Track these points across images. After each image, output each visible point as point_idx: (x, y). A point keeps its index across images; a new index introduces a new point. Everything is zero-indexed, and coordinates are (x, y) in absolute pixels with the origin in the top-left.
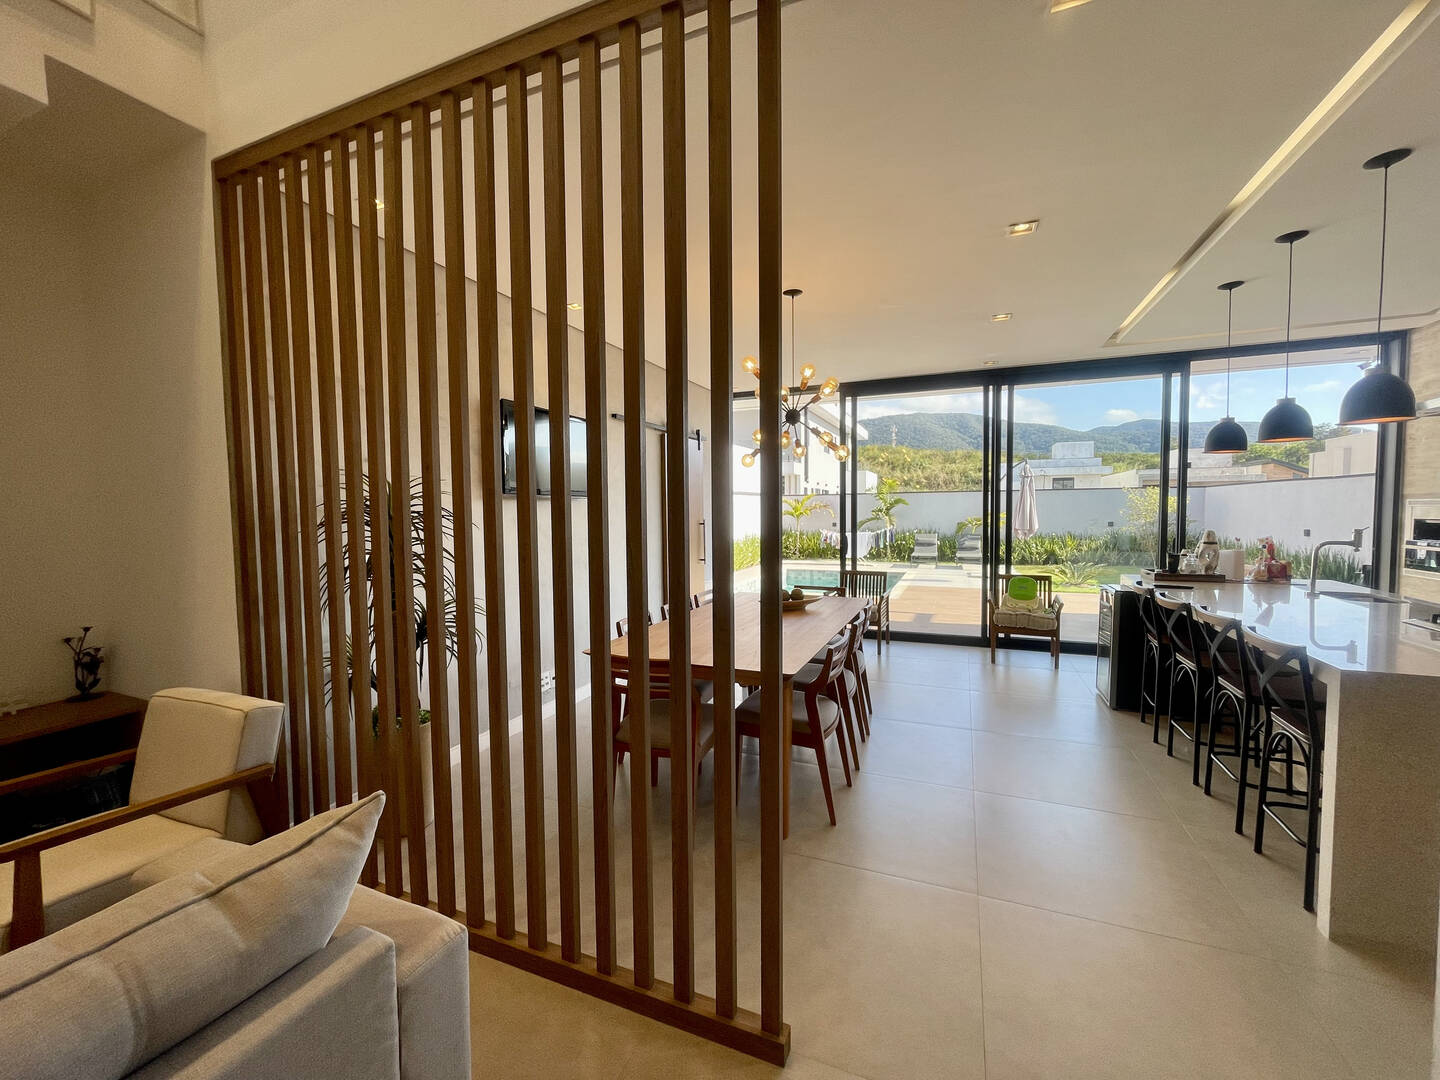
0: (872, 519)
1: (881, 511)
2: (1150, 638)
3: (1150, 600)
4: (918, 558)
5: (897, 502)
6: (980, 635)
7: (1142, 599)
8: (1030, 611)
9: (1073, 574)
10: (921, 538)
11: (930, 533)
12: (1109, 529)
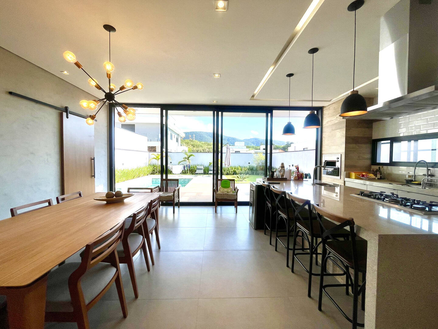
0: (184, 161)
1: (186, 158)
2: (268, 203)
3: (268, 189)
4: (197, 173)
5: (191, 155)
6: (212, 201)
7: (266, 188)
8: (228, 192)
9: (240, 177)
10: (198, 167)
11: (201, 165)
12: (249, 165)
